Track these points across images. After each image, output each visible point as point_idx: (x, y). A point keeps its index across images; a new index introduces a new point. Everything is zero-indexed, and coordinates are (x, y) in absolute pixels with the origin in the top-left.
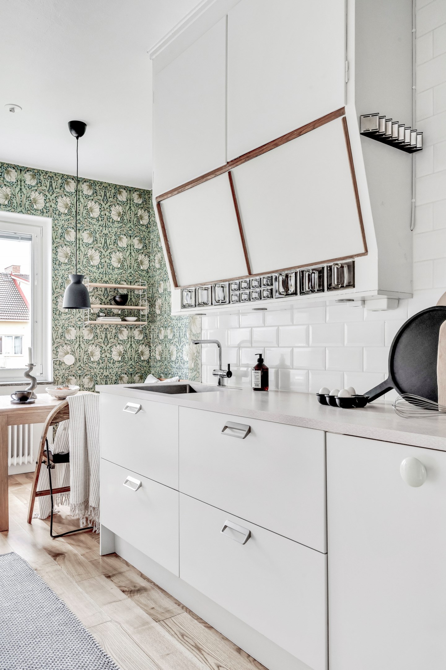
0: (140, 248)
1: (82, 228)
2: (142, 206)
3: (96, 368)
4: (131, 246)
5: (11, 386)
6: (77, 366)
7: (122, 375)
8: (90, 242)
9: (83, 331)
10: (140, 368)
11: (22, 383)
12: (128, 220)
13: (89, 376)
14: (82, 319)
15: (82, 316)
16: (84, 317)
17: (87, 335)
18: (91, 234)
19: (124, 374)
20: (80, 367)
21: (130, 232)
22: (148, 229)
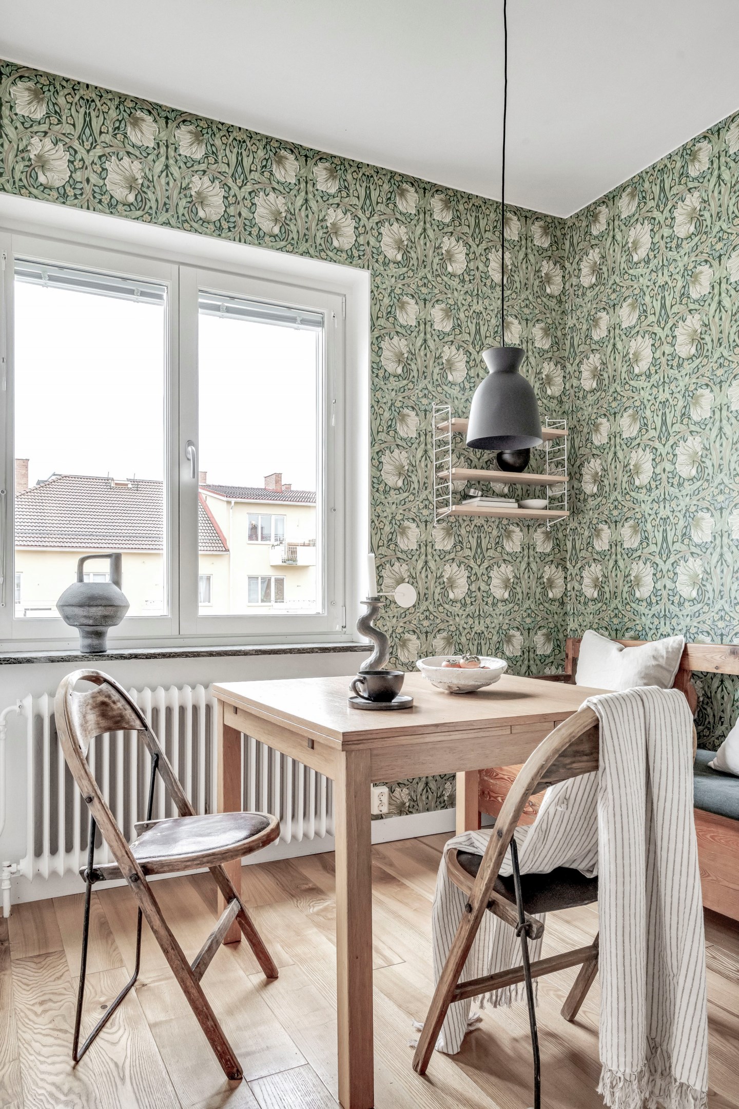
0: (546, 347)
1: (430, 296)
2: (549, 253)
3: (458, 615)
4: (527, 342)
5: (289, 655)
6: (421, 610)
7: (512, 632)
8: (448, 329)
9: (434, 532)
10: (547, 616)
11: (313, 648)
12: (523, 284)
13: (446, 633)
14: (430, 502)
15: (430, 497)
16: (435, 500)
17: (442, 542)
18: (448, 312)
19: (515, 629)
20: (427, 613)
21: (527, 311)
22: (562, 307)
